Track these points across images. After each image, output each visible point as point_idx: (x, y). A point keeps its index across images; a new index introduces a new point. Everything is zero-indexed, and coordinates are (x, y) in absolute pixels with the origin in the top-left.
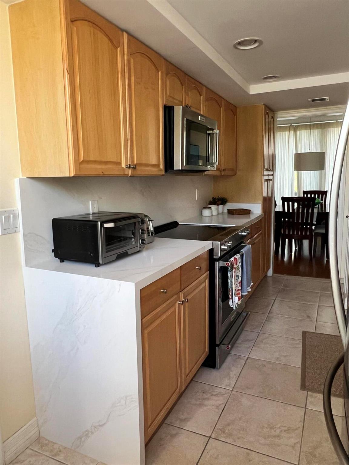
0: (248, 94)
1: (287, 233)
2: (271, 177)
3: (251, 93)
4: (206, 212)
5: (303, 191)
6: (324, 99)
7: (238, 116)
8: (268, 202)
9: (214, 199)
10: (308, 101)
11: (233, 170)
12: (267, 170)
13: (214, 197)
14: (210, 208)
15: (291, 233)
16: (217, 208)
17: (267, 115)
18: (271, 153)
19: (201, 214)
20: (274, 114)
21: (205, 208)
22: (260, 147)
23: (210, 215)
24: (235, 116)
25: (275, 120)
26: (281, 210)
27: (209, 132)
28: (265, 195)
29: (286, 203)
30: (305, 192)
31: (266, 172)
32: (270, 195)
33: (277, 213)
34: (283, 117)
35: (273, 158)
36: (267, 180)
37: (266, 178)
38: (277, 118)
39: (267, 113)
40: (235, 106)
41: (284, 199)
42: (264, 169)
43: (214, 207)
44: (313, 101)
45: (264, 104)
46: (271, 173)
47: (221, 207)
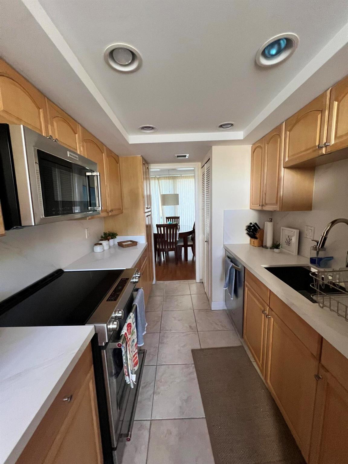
0: (128, 143)
1: (161, 248)
2: (150, 213)
3: (131, 142)
4: (98, 249)
5: (166, 217)
6: (185, 156)
7: (120, 164)
8: (149, 228)
9: (105, 234)
10: (174, 156)
11: (119, 209)
12: (147, 208)
13: (106, 232)
14: (101, 244)
15: (164, 248)
16: (108, 243)
17: (144, 165)
18: (149, 194)
19: (93, 251)
20: (148, 166)
21: (96, 244)
22: (140, 190)
23: (102, 251)
24: (118, 164)
25: (149, 170)
26: (157, 233)
27: (88, 174)
28: (147, 224)
29: (159, 228)
30: (168, 218)
31: (146, 210)
32: (150, 224)
33: (155, 234)
34: (154, 168)
35: (149, 197)
36: (148, 216)
37: (147, 214)
38: (151, 169)
39: (144, 164)
40: (118, 156)
41: (158, 226)
42: (145, 208)
43: (105, 243)
44: (178, 156)
45: (141, 156)
46: (149, 210)
47: (111, 241)
